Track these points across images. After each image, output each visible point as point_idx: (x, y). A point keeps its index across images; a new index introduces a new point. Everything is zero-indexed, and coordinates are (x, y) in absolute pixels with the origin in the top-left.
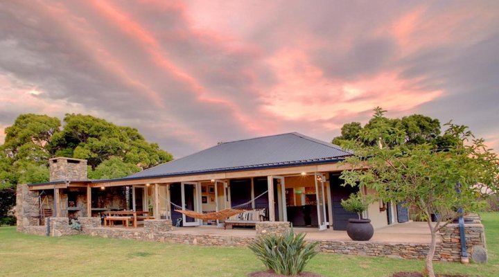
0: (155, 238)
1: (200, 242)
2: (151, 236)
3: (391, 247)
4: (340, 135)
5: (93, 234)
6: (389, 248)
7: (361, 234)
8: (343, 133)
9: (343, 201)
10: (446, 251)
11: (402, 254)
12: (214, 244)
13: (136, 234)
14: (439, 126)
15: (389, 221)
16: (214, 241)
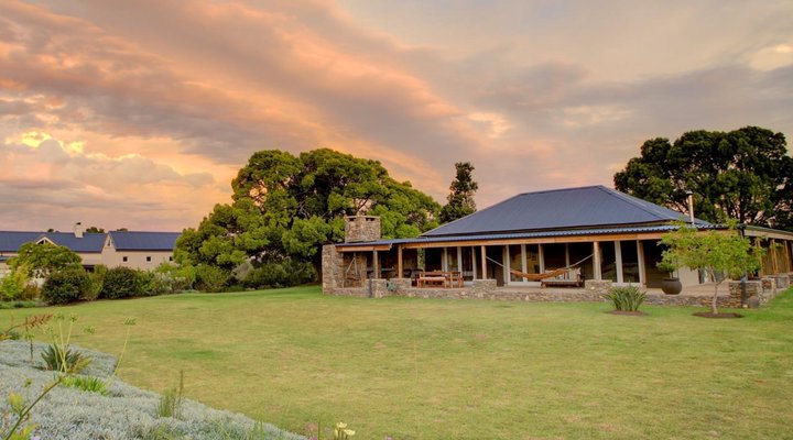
0: (485, 296)
1: (532, 299)
2: (480, 295)
3: (695, 299)
4: (640, 156)
5: (410, 295)
6: (693, 300)
7: (672, 289)
8: (643, 153)
9: (658, 264)
10: (733, 301)
11: (702, 304)
12: (545, 300)
13: (463, 293)
14: (784, 142)
15: (701, 280)
16: (546, 297)
